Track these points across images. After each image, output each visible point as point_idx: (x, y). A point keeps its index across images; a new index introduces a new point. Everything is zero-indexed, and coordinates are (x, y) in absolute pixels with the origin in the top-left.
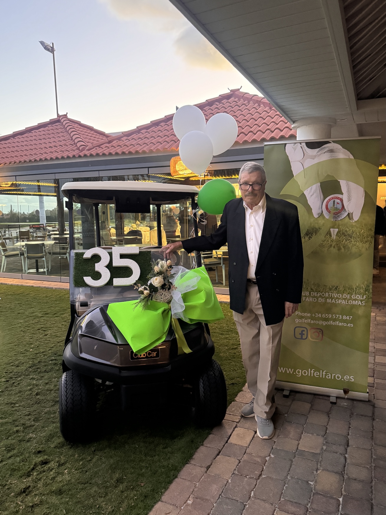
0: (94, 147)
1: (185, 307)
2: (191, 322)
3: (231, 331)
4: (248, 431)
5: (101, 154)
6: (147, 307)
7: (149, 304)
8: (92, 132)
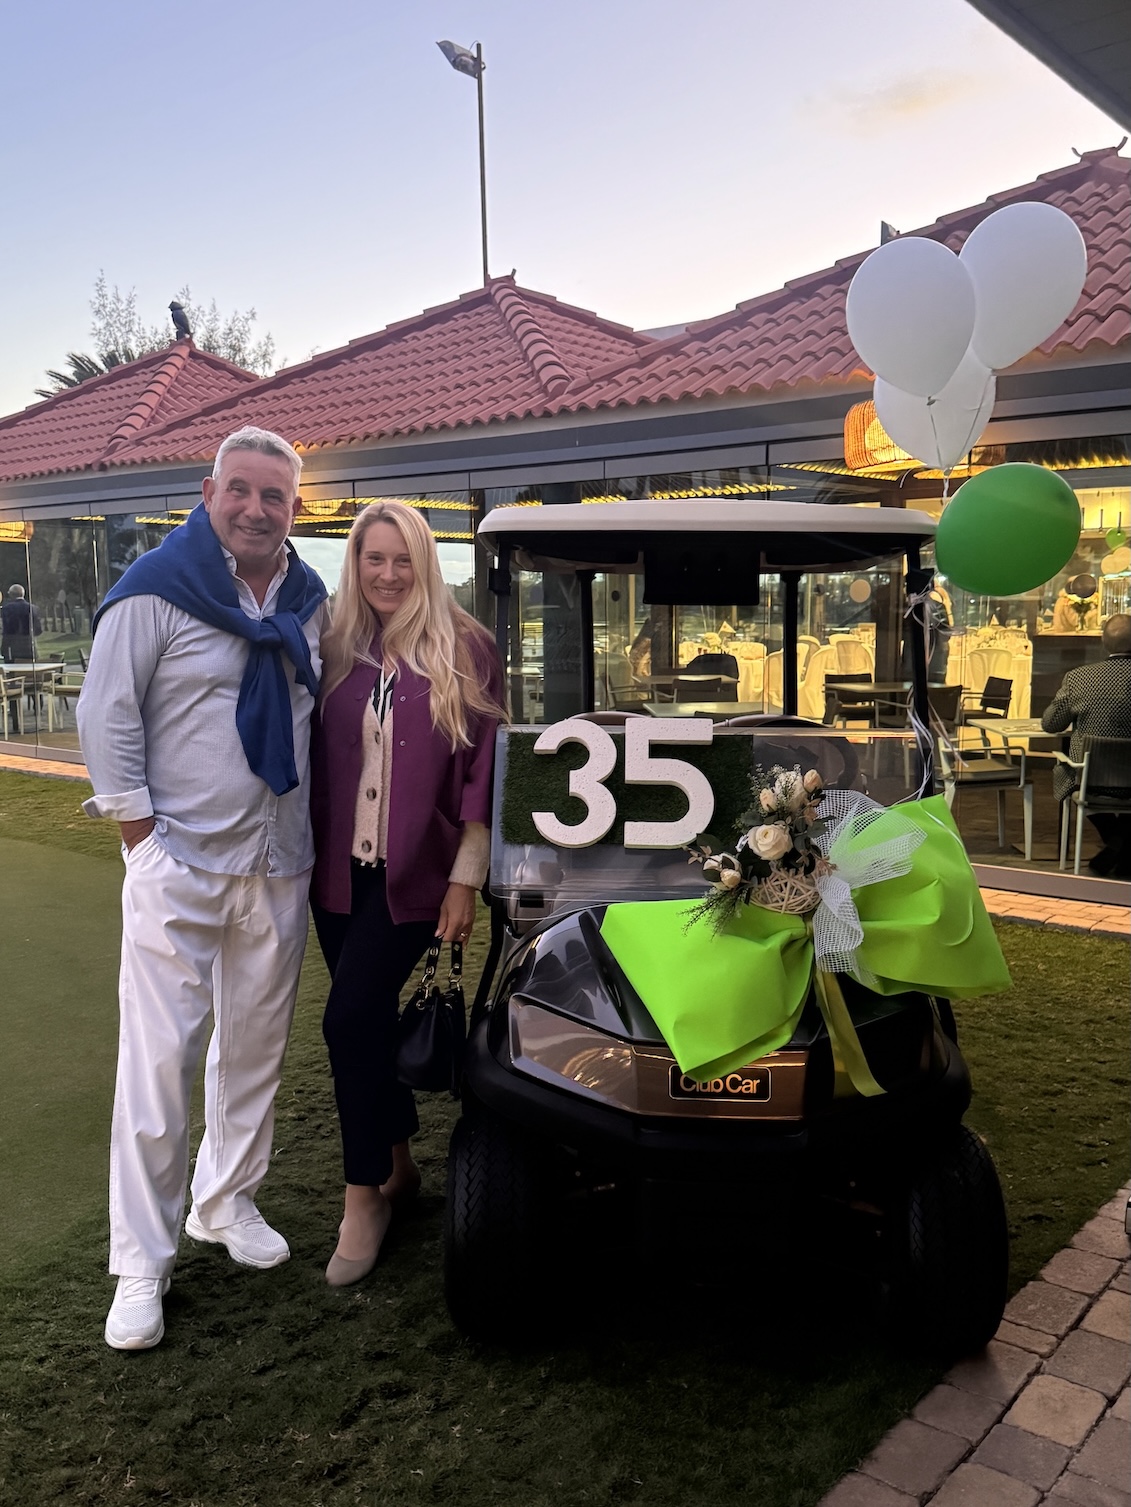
0: (593, 382)
1: (862, 934)
2: (885, 992)
3: (1046, 1028)
4: (1083, 1392)
5: (613, 404)
6: (729, 925)
7: (739, 915)
8: (590, 331)
